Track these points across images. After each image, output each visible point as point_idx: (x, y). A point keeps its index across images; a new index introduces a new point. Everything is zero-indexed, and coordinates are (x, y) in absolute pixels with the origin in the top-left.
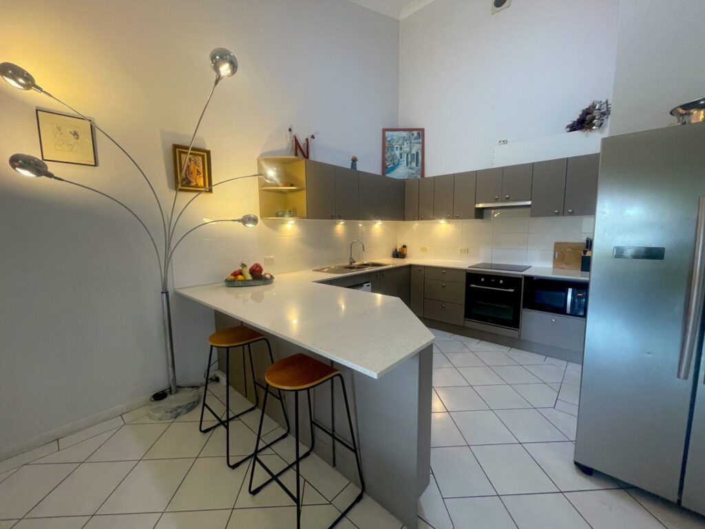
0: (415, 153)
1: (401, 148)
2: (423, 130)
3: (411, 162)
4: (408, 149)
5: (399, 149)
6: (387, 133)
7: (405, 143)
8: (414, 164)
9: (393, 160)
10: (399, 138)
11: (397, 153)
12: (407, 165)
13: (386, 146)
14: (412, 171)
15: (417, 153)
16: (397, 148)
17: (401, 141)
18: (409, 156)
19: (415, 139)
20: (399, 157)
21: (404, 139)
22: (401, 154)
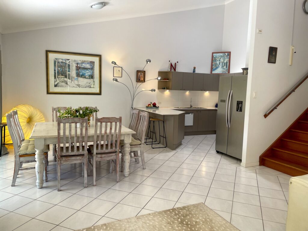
0: (226, 62)
1: (220, 60)
2: (230, 52)
3: (224, 66)
4: (223, 61)
5: (219, 61)
6: (214, 54)
7: (222, 58)
8: (225, 67)
9: (216, 65)
10: (219, 56)
11: (218, 62)
12: (222, 67)
13: (213, 59)
14: (224, 70)
15: (227, 62)
16: (218, 60)
17: (220, 57)
18: (223, 64)
19: (226, 56)
20: (218, 64)
21: (221, 56)
22: (219, 63)
